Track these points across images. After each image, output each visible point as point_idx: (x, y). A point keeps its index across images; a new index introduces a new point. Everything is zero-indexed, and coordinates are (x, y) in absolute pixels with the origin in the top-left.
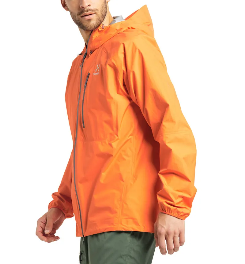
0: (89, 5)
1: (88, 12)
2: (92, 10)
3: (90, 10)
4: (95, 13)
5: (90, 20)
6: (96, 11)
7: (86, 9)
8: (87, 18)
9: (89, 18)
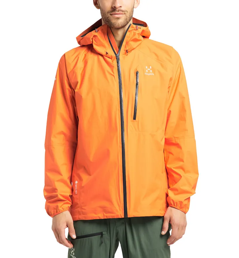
0: (121, 7)
1: (119, 12)
2: (123, 11)
3: (121, 11)
4: (125, 14)
5: (118, 18)
6: (126, 13)
7: (117, 10)
8: (117, 16)
9: (118, 17)
